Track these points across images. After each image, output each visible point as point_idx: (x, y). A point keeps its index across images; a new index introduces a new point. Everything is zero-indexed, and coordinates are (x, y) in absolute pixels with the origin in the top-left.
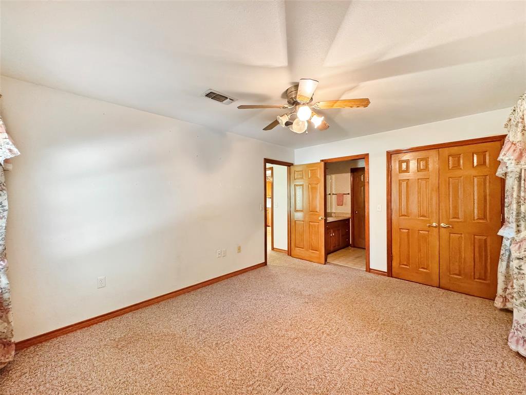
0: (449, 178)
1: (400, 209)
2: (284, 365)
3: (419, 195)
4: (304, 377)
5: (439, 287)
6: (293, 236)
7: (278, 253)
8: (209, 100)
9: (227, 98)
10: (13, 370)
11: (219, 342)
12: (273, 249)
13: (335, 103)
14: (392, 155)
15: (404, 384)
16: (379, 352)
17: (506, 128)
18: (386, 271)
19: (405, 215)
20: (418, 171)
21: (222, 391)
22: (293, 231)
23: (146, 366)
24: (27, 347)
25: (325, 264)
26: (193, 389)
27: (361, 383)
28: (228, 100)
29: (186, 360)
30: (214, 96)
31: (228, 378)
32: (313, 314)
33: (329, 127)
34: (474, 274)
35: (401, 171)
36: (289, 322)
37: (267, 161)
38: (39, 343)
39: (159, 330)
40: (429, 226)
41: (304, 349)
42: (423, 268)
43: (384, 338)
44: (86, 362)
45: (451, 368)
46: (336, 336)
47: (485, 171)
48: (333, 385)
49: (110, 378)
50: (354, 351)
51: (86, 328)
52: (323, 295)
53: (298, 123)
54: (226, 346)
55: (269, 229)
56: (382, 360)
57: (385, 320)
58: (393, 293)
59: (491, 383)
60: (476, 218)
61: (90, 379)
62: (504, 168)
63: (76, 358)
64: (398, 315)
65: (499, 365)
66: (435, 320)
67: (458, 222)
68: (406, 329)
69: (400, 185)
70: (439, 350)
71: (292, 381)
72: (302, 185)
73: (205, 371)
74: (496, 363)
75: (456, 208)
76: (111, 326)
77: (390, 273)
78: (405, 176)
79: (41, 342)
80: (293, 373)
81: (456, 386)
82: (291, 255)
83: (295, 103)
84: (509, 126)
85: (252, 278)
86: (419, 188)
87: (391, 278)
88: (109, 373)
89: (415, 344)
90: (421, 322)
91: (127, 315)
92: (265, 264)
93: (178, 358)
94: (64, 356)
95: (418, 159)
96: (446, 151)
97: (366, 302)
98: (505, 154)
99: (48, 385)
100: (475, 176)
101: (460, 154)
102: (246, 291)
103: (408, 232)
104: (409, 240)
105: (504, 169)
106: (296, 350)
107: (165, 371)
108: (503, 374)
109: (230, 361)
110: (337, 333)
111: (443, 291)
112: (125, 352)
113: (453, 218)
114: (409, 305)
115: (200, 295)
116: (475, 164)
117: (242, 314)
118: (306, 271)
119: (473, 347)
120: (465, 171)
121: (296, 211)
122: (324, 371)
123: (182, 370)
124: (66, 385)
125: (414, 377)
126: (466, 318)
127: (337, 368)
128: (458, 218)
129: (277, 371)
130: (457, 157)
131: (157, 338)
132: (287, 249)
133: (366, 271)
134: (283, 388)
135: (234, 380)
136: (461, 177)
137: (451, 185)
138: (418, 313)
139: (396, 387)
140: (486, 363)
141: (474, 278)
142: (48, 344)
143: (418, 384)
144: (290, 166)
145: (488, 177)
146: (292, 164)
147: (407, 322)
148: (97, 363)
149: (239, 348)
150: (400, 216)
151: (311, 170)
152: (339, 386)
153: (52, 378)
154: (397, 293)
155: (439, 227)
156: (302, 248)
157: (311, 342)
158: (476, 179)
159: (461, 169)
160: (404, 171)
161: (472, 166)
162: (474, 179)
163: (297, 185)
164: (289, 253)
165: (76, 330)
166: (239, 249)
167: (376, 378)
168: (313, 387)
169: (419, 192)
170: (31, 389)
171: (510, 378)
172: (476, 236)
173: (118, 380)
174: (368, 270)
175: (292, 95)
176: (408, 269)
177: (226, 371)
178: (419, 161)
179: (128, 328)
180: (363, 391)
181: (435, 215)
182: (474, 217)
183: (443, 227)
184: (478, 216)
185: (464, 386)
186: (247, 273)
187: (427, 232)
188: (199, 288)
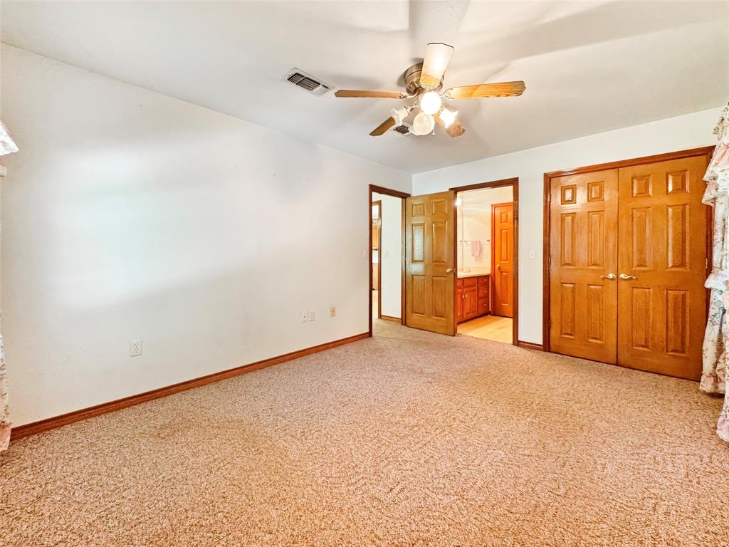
0: (633, 209)
1: (562, 255)
2: (400, 459)
3: (590, 234)
4: (429, 474)
5: (617, 364)
6: (409, 297)
7: (387, 322)
8: (293, 86)
9: (319, 84)
10: (8, 464)
11: (306, 430)
12: (380, 316)
13: (476, 89)
14: (552, 179)
15: (572, 483)
16: (535, 444)
17: (716, 134)
18: (542, 344)
19: (569, 264)
20: (589, 201)
21: (311, 492)
22: (409, 291)
23: (201, 459)
24: (28, 436)
25: (454, 336)
26: (269, 489)
27: (512, 482)
28: (321, 86)
29: (259, 452)
30: (300, 80)
31: (320, 474)
32: (439, 397)
33: (464, 130)
34: (667, 344)
35: (564, 202)
36: (406, 405)
37: (374, 188)
38: (45, 430)
39: (219, 415)
40: (604, 278)
41: (428, 439)
42: (593, 338)
43: (542, 426)
44: (114, 454)
45: (638, 463)
46: (473, 423)
47: (684, 198)
48: (471, 483)
49: (150, 474)
50: (499, 442)
51: (114, 413)
52: (453, 373)
53: (420, 120)
54: (316, 435)
55: (375, 293)
56: (540, 454)
57: (541, 404)
58: (552, 371)
59: (695, 482)
60: (670, 265)
61: (120, 476)
62: (713, 191)
63: (99, 450)
64: (561, 398)
65: (706, 460)
66: (613, 405)
67: (644, 272)
68: (572, 416)
69: (563, 220)
70: (620, 440)
71: (412, 479)
72: (423, 225)
73: (286, 466)
74: (701, 457)
75: (641, 252)
76: (150, 411)
77: (547, 346)
78: (569, 208)
79: (49, 429)
80: (414, 469)
81: (647, 485)
82: (405, 325)
83: (417, 90)
84: (720, 130)
85: (351, 352)
86: (590, 226)
87: (549, 353)
88: (147, 469)
89: (585, 433)
90: (592, 407)
91: (173, 397)
92: (370, 334)
93: (248, 450)
94: (82, 447)
95: (589, 184)
96: (629, 171)
97: (515, 382)
98: (716, 164)
99: (59, 483)
100: (670, 206)
101: (649, 175)
102: (343, 367)
103: (574, 288)
104: (574, 300)
105: (712, 193)
106: (417, 440)
107: (229, 466)
108: (713, 471)
109: (323, 454)
110: (475, 419)
111: (623, 369)
112: (170, 442)
113: (638, 266)
114: (576, 385)
115: (277, 373)
116: (670, 189)
117: (338, 396)
118: (427, 344)
119: (668, 437)
120: (656, 199)
121: (414, 261)
122: (458, 466)
123: (253, 465)
124: (86, 483)
125: (586, 475)
126: (656, 402)
127: (477, 462)
128: (645, 266)
129: (390, 467)
130: (644, 179)
131: (216, 425)
132: (400, 317)
133: (514, 344)
134: (399, 487)
135: (328, 478)
136: (649, 207)
137: (635, 220)
138: (589, 396)
139: (561, 487)
140: (687, 457)
141: (667, 351)
142: (59, 432)
143: (593, 483)
144: (405, 198)
145: (687, 207)
146: (409, 195)
147: (574, 406)
148: (130, 456)
149: (335, 437)
150: (562, 266)
151: (436, 203)
152: (479, 484)
153: (65, 474)
154: (557, 371)
155: (617, 279)
156: (423, 314)
157: (438, 431)
158: (670, 210)
159: (650, 196)
160: (569, 202)
161: (665, 191)
162: (668, 209)
163: (416, 225)
164: (404, 321)
165: (100, 415)
166: (333, 311)
167: (532, 476)
168: (442, 486)
169: (590, 231)
170: (34, 488)
171: (722, 476)
172: (669, 291)
173: (160, 477)
174: (516, 343)
175: (413, 77)
176: (573, 339)
177: (317, 466)
178: (589, 187)
179: (175, 412)
180: (514, 492)
181: (612, 263)
182: (668, 265)
183: (624, 279)
184: (674, 263)
185: (657, 485)
186: (344, 345)
187: (601, 287)
188: (276, 364)
